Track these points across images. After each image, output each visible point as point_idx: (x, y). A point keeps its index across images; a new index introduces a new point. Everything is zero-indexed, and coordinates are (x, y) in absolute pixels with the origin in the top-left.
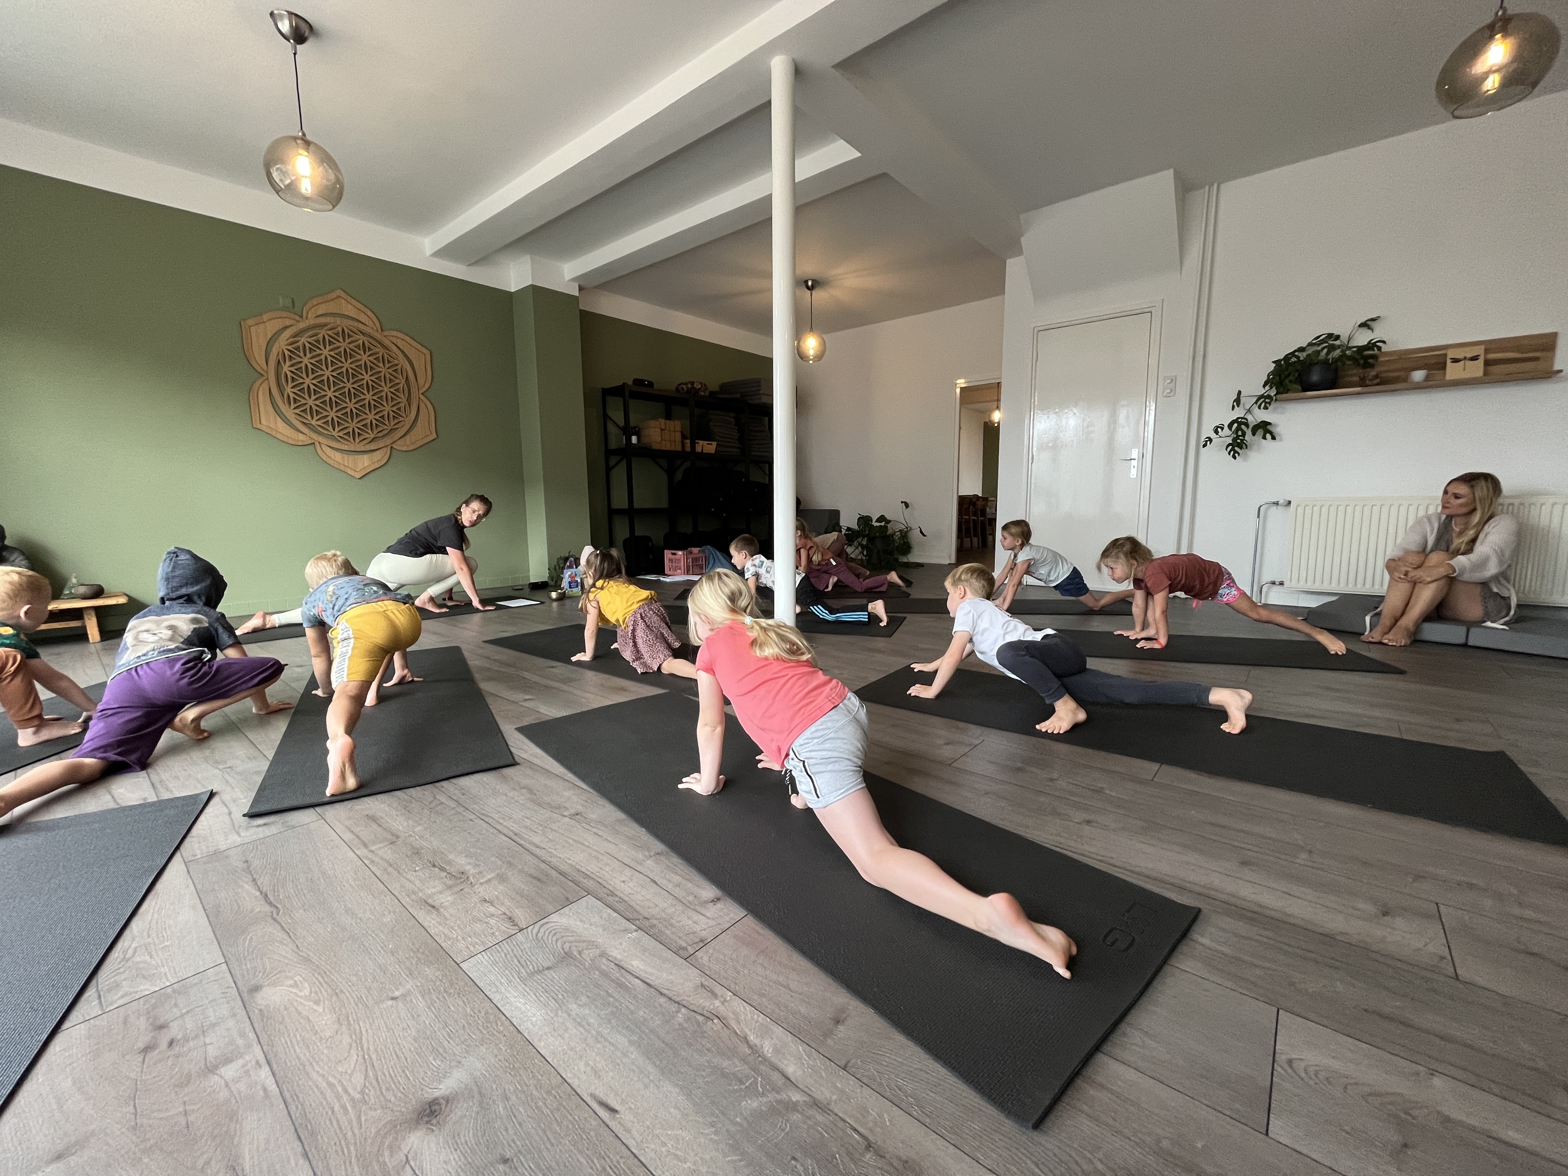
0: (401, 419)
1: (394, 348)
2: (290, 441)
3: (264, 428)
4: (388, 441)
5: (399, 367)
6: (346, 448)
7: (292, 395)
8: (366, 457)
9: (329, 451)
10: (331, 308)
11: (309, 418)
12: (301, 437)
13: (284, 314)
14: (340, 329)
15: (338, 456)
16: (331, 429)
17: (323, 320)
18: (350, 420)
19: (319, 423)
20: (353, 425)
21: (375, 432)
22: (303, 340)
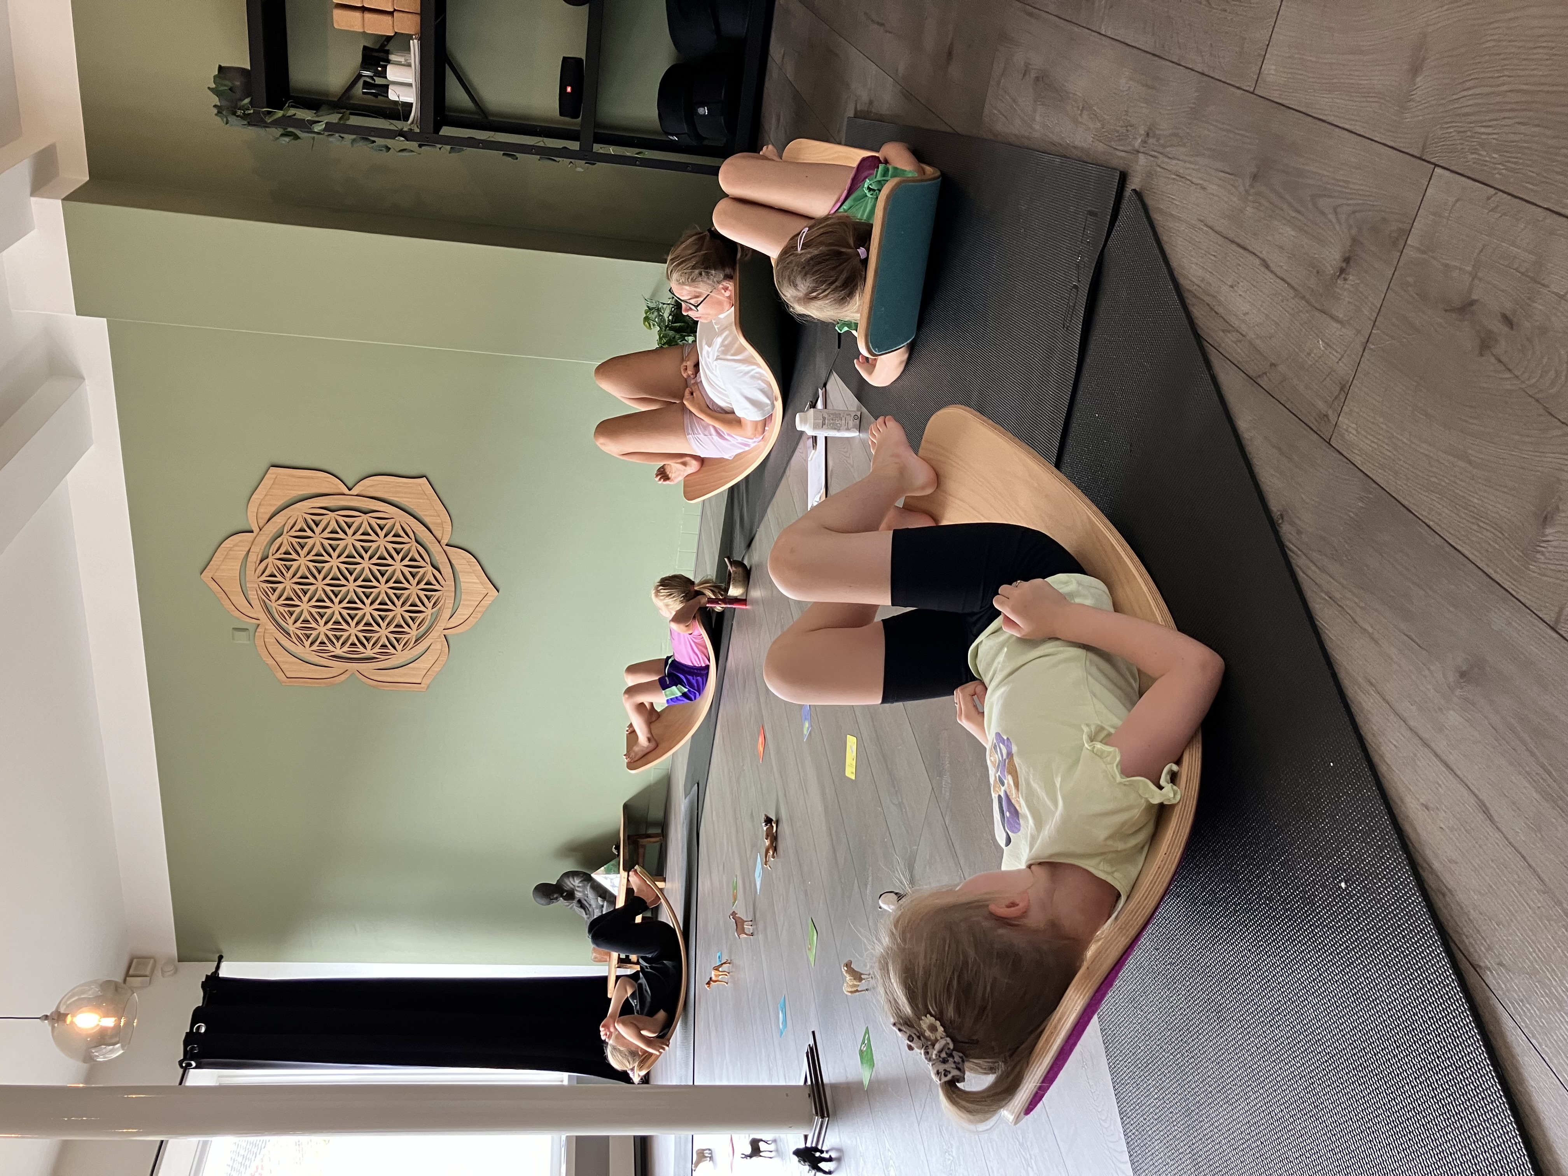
0: (398, 526)
1: (279, 519)
2: (444, 658)
3: (427, 681)
4: (434, 548)
5: (308, 517)
6: (450, 603)
7: (376, 650)
8: (463, 578)
9: (454, 622)
10: (234, 589)
11: (407, 636)
12: (437, 647)
13: (259, 642)
14: (265, 585)
15: (463, 613)
16: (421, 616)
17: (256, 602)
18: (406, 592)
19: (414, 627)
20: (413, 591)
21: (422, 563)
22: (291, 629)
